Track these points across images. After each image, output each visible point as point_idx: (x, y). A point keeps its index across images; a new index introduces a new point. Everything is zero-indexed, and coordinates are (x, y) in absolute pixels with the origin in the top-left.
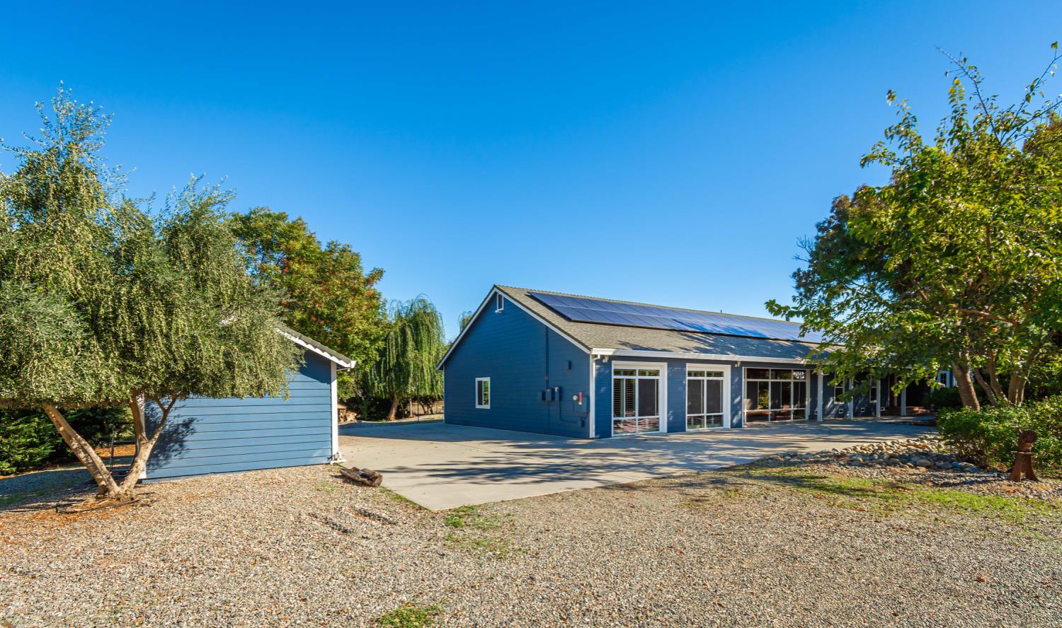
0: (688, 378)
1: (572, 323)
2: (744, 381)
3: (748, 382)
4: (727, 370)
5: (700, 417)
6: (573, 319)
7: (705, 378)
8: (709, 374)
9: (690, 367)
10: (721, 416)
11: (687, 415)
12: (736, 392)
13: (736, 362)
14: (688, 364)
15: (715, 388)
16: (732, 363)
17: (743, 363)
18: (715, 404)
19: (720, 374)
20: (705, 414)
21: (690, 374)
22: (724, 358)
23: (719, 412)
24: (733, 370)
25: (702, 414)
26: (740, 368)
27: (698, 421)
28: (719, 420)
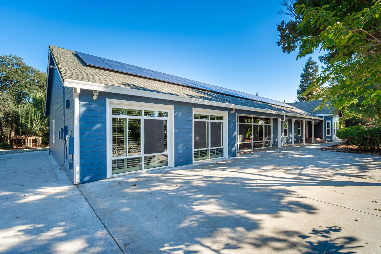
0: (194, 120)
1: (86, 68)
2: (238, 124)
3: (240, 124)
4: (225, 115)
5: (206, 150)
6: (88, 64)
7: (210, 121)
8: (213, 118)
9: (196, 111)
10: (222, 149)
11: (193, 150)
12: (232, 131)
13: (232, 109)
14: (194, 109)
15: (217, 128)
16: (230, 110)
17: (237, 111)
18: (217, 140)
19: (221, 118)
20: (209, 148)
21: (196, 117)
22: (223, 105)
23: (220, 146)
24: (230, 115)
25: (207, 149)
26: (235, 114)
27: (204, 154)
28: (220, 152)
